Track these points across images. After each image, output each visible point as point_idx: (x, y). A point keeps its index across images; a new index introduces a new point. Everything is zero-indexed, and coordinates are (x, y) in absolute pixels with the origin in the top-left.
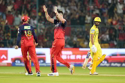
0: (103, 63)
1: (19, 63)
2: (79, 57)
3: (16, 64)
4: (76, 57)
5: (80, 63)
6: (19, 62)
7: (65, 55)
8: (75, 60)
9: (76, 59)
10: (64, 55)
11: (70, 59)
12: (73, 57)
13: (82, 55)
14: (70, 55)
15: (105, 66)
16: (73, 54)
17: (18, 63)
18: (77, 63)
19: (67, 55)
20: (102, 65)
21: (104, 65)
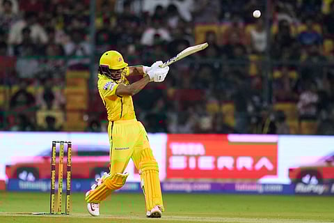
0: (306, 184)
1: (31, 182)
2: (226, 162)
3: (22, 185)
4: (215, 163)
5: (228, 181)
6: (31, 177)
7: (183, 155)
8: (215, 173)
9: (216, 169)
10: (178, 155)
11: (197, 168)
12: (206, 163)
13: (236, 158)
14: (197, 157)
15: (312, 194)
16: (207, 154)
17: (26, 180)
18: (220, 181)
19: (188, 157)
20: (300, 188)
21: (308, 189)
